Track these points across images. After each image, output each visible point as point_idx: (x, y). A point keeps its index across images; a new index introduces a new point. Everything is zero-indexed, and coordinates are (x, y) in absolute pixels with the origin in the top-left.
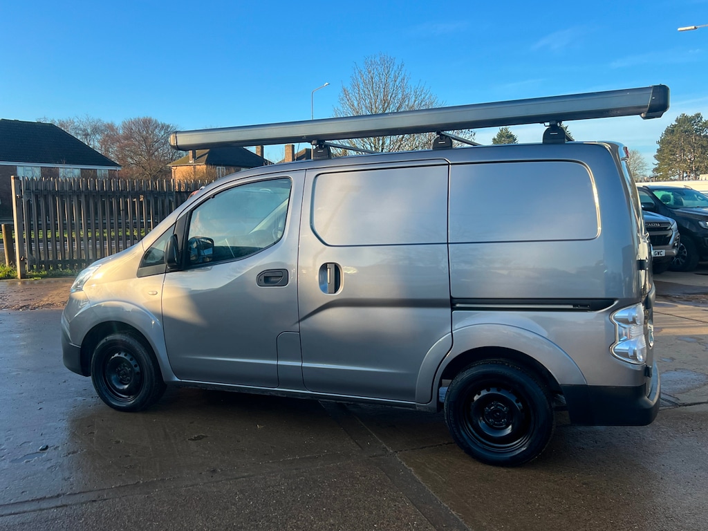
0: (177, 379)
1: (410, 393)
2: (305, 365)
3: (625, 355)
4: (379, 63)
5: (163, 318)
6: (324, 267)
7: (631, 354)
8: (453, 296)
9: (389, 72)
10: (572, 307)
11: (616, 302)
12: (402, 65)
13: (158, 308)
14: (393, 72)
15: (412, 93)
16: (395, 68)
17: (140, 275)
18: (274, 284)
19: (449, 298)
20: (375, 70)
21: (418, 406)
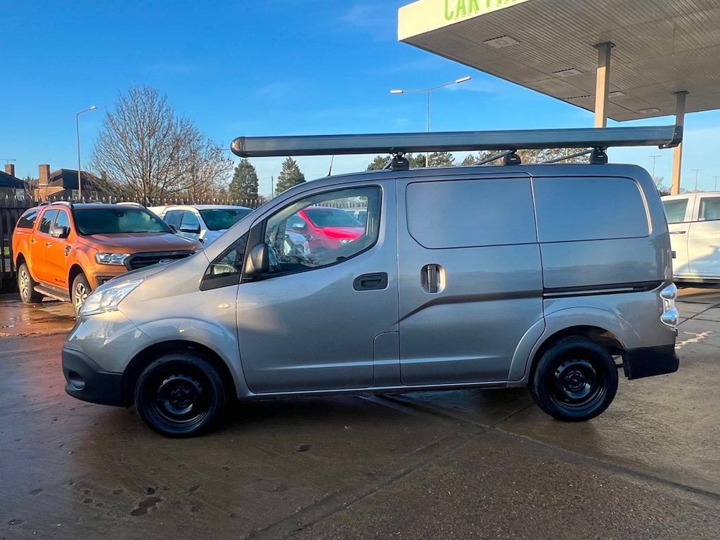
0: (251, 394)
1: (503, 374)
2: (403, 361)
3: (669, 321)
4: (143, 93)
5: (237, 330)
6: (425, 269)
7: (673, 320)
8: (545, 287)
9: (152, 102)
10: (632, 289)
11: (663, 283)
12: (166, 97)
13: (232, 320)
14: (157, 102)
15: (179, 123)
16: (159, 99)
17: (203, 288)
18: (372, 288)
19: (542, 289)
20: (139, 98)
21: (509, 384)
